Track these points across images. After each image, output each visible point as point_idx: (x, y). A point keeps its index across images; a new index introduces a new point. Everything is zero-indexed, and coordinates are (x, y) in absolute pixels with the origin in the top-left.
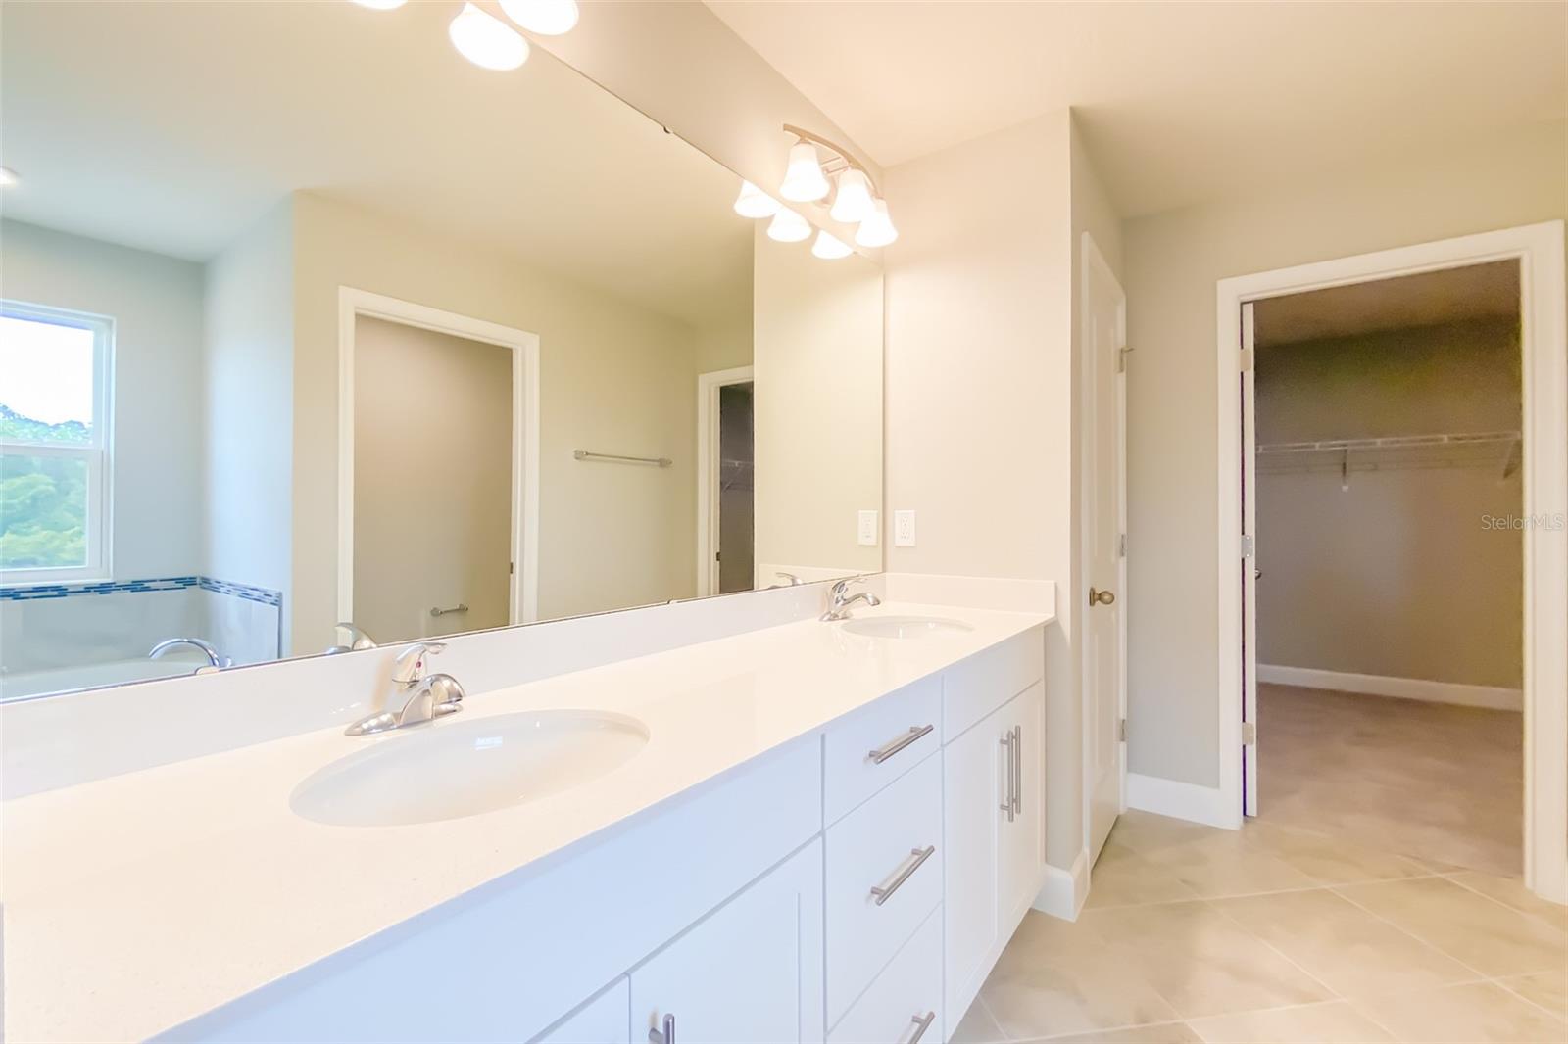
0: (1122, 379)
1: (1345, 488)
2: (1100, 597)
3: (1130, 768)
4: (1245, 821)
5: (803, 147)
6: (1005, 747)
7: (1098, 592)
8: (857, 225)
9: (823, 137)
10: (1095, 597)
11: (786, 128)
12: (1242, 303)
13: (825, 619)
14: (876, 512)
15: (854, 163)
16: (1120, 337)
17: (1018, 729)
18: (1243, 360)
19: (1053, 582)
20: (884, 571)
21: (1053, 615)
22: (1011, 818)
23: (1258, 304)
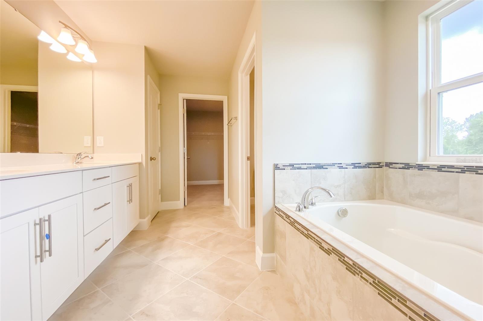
0: (159, 111)
1: (208, 143)
3: (162, 201)
4: (185, 207)
5: (65, 29)
6: (128, 187)
7: (152, 157)
8: (83, 55)
9: (72, 28)
10: (152, 159)
11: (60, 22)
12: (184, 99)
13: (74, 163)
14: (90, 137)
15: (83, 38)
16: (159, 101)
17: (131, 184)
18: (184, 111)
19: (141, 154)
20: (93, 153)
21: (141, 161)
22: (130, 203)
23: (187, 100)
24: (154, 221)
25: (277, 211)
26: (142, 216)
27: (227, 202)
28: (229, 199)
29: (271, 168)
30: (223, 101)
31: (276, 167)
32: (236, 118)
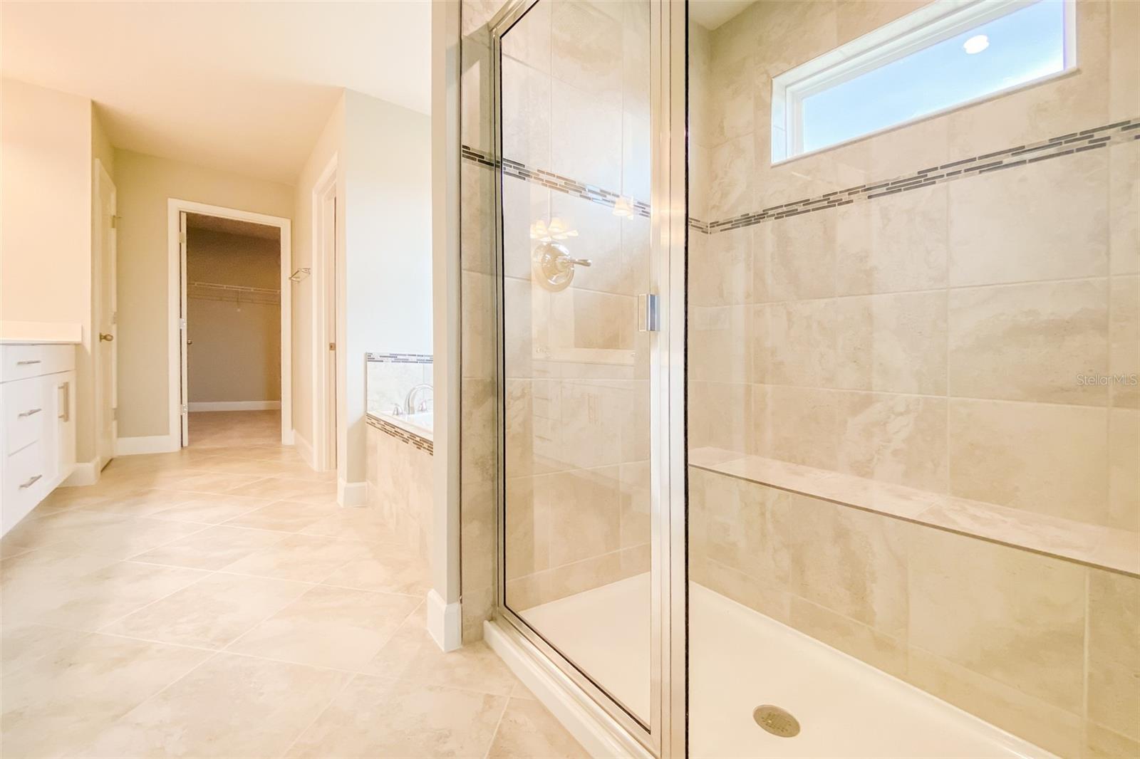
2: (105, 338)
3: (120, 435)
4: (182, 449)
6: (63, 390)
7: (104, 335)
10: (103, 338)
12: (180, 212)
16: (113, 211)
17: (68, 384)
18: (181, 236)
21: (81, 340)
22: (65, 421)
23: (188, 214)
24: (107, 472)
25: (370, 420)
26: (81, 457)
27: (288, 435)
28: (294, 430)
29: (362, 358)
30: (279, 229)
31: (370, 358)
32: (308, 271)
